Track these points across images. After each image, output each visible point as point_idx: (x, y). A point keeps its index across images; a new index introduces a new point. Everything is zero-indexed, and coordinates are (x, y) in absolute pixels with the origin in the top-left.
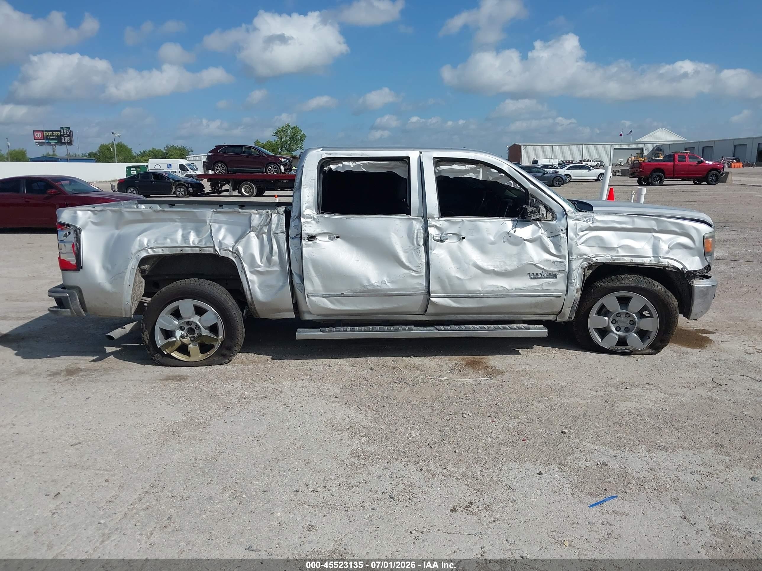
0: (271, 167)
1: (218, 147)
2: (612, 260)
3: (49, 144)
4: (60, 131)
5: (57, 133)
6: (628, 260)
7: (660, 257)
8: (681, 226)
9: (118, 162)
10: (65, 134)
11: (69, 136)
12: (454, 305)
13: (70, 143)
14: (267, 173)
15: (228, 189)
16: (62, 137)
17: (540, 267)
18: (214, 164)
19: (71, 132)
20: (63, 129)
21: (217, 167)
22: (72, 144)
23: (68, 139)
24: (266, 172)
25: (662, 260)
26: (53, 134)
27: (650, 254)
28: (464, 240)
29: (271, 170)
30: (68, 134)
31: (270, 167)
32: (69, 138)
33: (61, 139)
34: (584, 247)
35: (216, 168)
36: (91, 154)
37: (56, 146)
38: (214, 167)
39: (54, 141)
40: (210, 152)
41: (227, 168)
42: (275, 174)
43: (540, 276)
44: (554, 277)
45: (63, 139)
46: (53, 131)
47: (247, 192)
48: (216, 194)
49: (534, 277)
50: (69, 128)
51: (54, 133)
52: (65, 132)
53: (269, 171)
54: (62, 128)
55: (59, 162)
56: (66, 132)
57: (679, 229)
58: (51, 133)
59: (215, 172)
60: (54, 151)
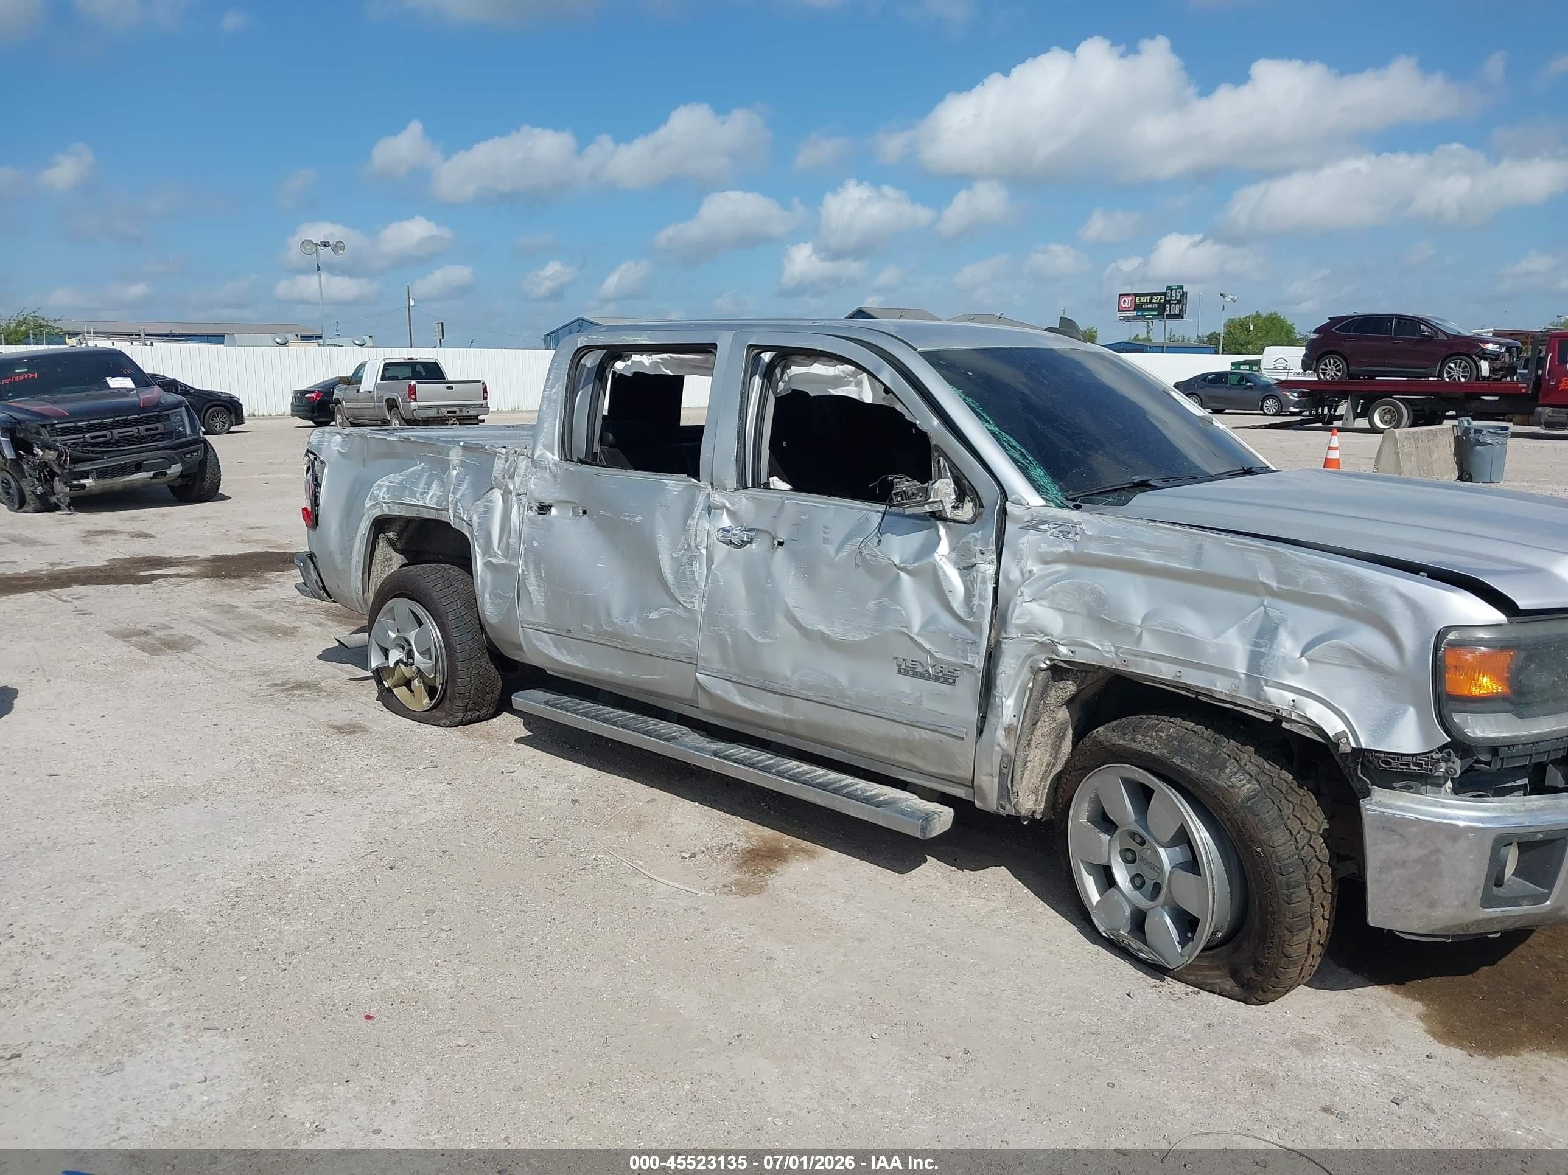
0: (1455, 364)
1: (1334, 321)
2: (1118, 662)
3: (1142, 318)
4: (1165, 294)
5: (1159, 297)
6: (1166, 672)
7: (1266, 681)
8: (1359, 589)
9: (1222, 354)
10: (1173, 298)
11: (1179, 302)
12: (739, 701)
13: (1179, 316)
14: (1443, 379)
15: (1342, 415)
16: (1168, 306)
17: (921, 645)
18: (1319, 360)
19: (1184, 295)
20: (1171, 290)
21: (1326, 365)
22: (1182, 318)
23: (1176, 309)
24: (1440, 375)
25: (1271, 692)
26: (1151, 299)
27: (1241, 668)
28: (780, 549)
29: (1455, 372)
30: (1178, 298)
31: (1452, 365)
32: (1178, 307)
33: (1165, 309)
34: (1042, 609)
35: (1323, 367)
36: (1214, 338)
37: (1155, 322)
38: (1318, 364)
39: (1152, 313)
40: (1315, 332)
41: (1348, 367)
42: (1463, 380)
43: (920, 669)
44: (949, 679)
45: (1168, 309)
46: (1152, 295)
47: (1385, 423)
48: (1320, 425)
49: (909, 670)
50: (1181, 288)
51: (1155, 297)
52: (1174, 295)
53: (1449, 373)
54: (1169, 288)
55: (1147, 352)
56: (1176, 295)
57: (1349, 596)
58: (1149, 298)
59: (1318, 376)
60: (1148, 333)
